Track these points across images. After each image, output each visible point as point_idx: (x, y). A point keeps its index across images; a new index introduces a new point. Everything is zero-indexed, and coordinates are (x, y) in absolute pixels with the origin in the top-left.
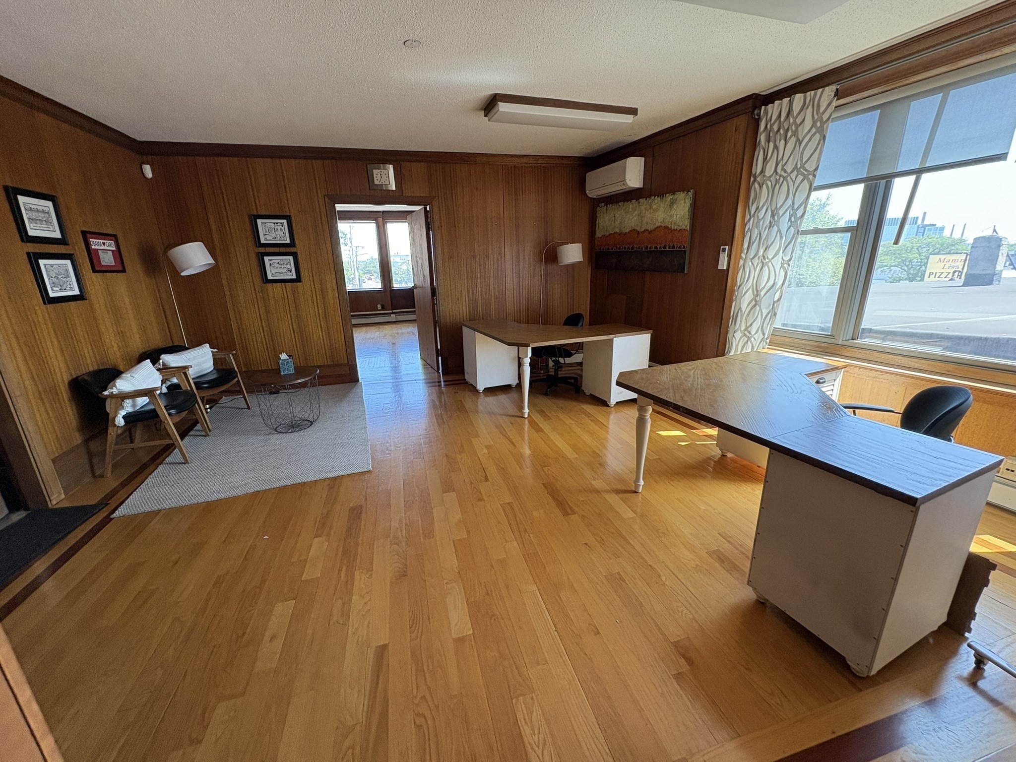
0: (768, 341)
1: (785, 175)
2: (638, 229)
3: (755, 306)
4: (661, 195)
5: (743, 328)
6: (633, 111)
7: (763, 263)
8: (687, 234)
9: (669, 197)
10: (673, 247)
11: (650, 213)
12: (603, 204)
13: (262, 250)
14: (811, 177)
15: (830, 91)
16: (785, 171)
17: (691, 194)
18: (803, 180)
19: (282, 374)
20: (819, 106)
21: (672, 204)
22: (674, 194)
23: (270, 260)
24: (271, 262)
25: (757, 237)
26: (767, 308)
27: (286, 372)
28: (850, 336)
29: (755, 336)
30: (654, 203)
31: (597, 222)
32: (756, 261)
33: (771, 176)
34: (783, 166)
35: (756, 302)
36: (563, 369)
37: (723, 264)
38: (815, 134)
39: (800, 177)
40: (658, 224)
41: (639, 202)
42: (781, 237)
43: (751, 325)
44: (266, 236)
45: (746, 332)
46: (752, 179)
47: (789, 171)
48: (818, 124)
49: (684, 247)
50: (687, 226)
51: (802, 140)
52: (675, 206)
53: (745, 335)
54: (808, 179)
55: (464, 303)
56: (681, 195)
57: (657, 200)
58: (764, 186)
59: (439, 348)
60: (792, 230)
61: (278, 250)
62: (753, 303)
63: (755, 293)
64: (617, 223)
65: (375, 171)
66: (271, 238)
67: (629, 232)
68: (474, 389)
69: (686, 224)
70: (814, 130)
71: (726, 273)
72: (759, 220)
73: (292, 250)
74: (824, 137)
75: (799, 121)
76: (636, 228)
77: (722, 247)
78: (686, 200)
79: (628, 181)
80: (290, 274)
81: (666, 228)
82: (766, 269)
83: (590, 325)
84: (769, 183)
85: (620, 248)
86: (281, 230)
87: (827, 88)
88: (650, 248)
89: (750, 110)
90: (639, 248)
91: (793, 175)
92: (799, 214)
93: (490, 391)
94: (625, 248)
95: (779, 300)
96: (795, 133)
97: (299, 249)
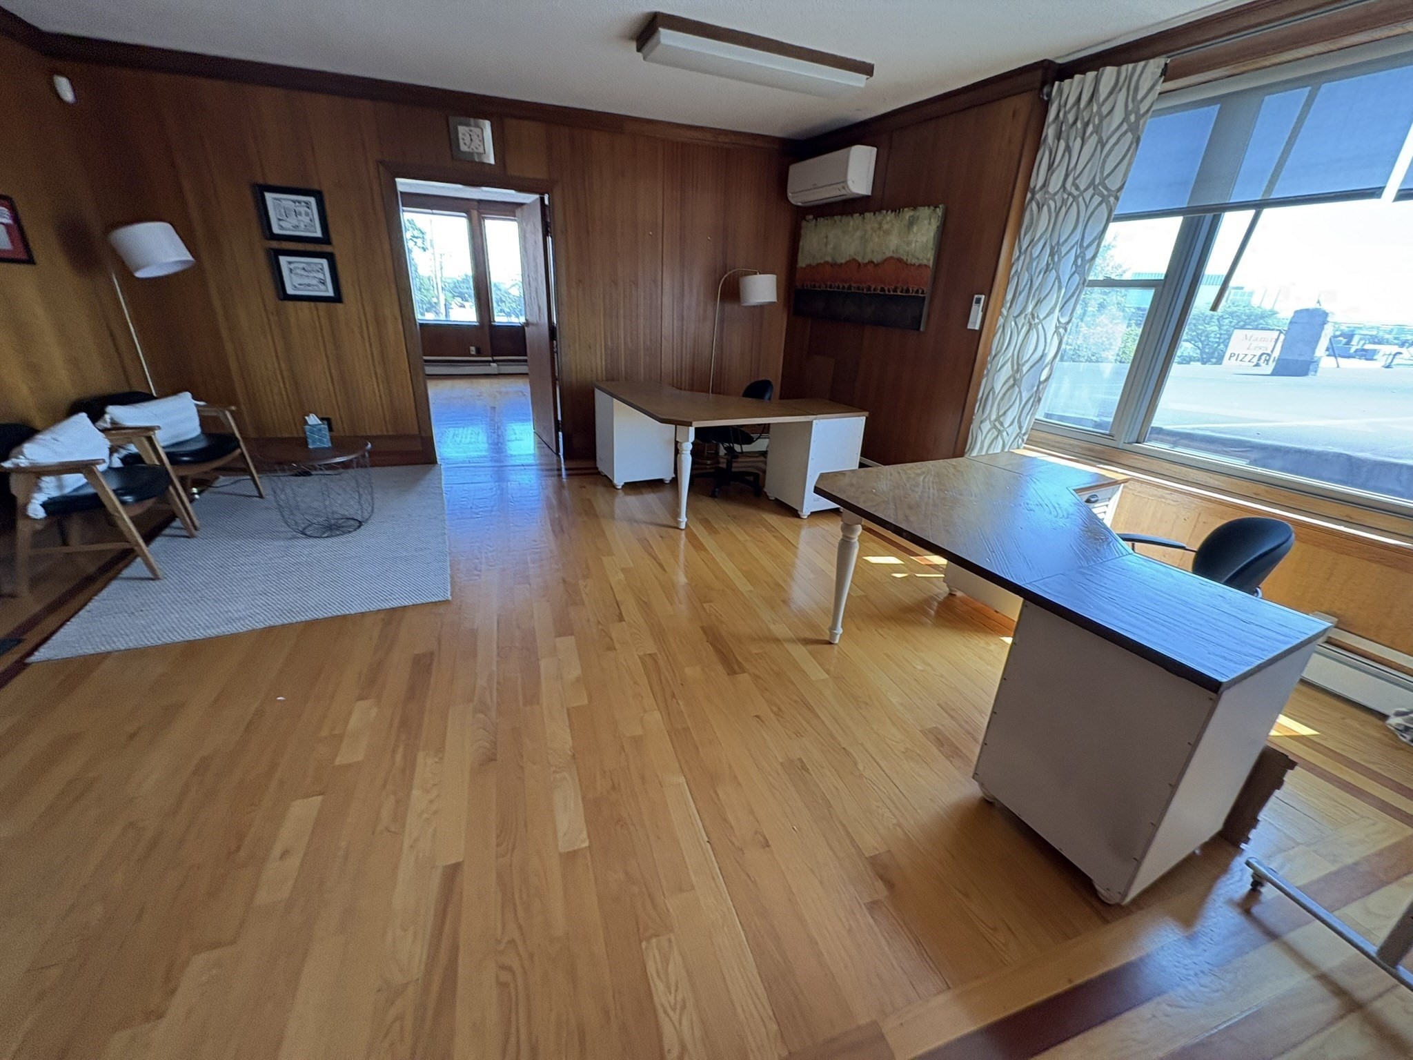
0: (1025, 438)
1: (1076, 193)
2: (859, 259)
3: (1013, 386)
4: (896, 208)
5: (994, 417)
6: (867, 69)
7: (1030, 324)
8: (929, 274)
9: (908, 214)
10: (908, 291)
11: (879, 237)
12: (811, 217)
13: (275, 244)
14: (1112, 199)
15: (1154, 66)
16: (1077, 188)
17: (939, 211)
18: (1100, 204)
19: (310, 447)
20: (1136, 89)
21: (911, 224)
22: (915, 208)
23: (290, 263)
24: (292, 266)
25: (1026, 285)
26: (1028, 391)
27: (318, 445)
28: (1134, 437)
29: (1009, 430)
30: (885, 221)
31: (801, 244)
32: (1021, 320)
33: (1056, 194)
34: (1075, 179)
35: (1015, 381)
36: (740, 460)
37: (974, 323)
38: (1125, 133)
39: (1097, 199)
40: (889, 254)
41: (864, 218)
42: (1060, 288)
43: (1005, 413)
44: (281, 223)
45: (997, 423)
46: (1029, 195)
47: (1082, 188)
48: (1132, 118)
49: (923, 293)
50: (929, 260)
51: (1107, 141)
52: (915, 229)
53: (995, 427)
54: (1108, 203)
55: (599, 354)
56: (924, 212)
57: (890, 216)
58: (1045, 208)
59: (559, 418)
60: (1077, 278)
61: (302, 247)
62: (1011, 381)
63: (1015, 367)
64: (830, 246)
65: (461, 129)
66: (290, 226)
67: (846, 263)
68: (609, 483)
69: (928, 257)
70: (1125, 127)
71: (978, 333)
72: (1032, 260)
73: (327, 249)
74: (1138, 140)
75: (1105, 110)
76: (857, 258)
77: (976, 296)
78: (932, 220)
79: (850, 183)
80: (322, 287)
81: (900, 260)
82: (1033, 335)
83: (780, 398)
84: (1052, 203)
85: (831, 287)
86: (307, 214)
87: (1152, 61)
88: (875, 290)
89: (1038, 85)
90: (858, 288)
91: (1088, 195)
92: (1089, 255)
93: (633, 487)
94: (838, 288)
95: (1047, 379)
96: (1097, 130)
97: (339, 247)
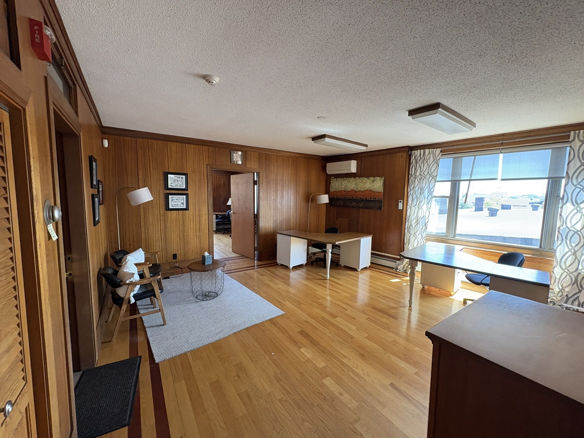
0: (425, 238)
1: (425, 176)
2: (356, 190)
3: (417, 224)
4: (368, 176)
5: (413, 233)
6: (366, 146)
7: (419, 208)
8: (382, 194)
9: (372, 178)
10: (375, 199)
11: (362, 184)
12: (333, 177)
13: (168, 192)
14: (435, 178)
15: (438, 150)
16: (425, 175)
17: (383, 178)
18: (432, 179)
19: (206, 264)
20: (435, 155)
21: (373, 181)
22: (374, 177)
24: (173, 199)
25: (415, 198)
26: (422, 226)
27: (208, 263)
28: (453, 236)
29: (419, 237)
30: (364, 180)
31: (331, 185)
32: (416, 207)
33: (419, 176)
34: (423, 173)
35: (417, 223)
37: (400, 207)
38: (435, 163)
39: (431, 178)
40: (366, 189)
41: (356, 179)
42: (425, 199)
43: (416, 232)
44: (172, 184)
45: (414, 235)
46: (410, 176)
47: (426, 175)
48: (436, 160)
49: (381, 199)
50: (382, 191)
51: (430, 165)
52: (375, 182)
53: (414, 236)
54: (434, 179)
55: (271, 222)
56: (378, 178)
57: (365, 179)
58: (416, 179)
59: (256, 246)
60: (430, 196)
61: (178, 192)
62: (416, 223)
63: (417, 219)
64: (343, 186)
65: (234, 155)
66: (174, 185)
67: (350, 191)
68: (286, 267)
69: (381, 190)
70: (434, 162)
71: (402, 210)
72: (415, 191)
73: (186, 192)
74: (438, 165)
75: (428, 158)
76: (354, 189)
77: (400, 200)
78: (381, 180)
79: (351, 170)
80: (183, 205)
81: (371, 191)
82: (420, 210)
83: (325, 233)
84: (418, 178)
85: (345, 197)
86: (181, 181)
87: (437, 149)
88: (363, 198)
89: (408, 151)
90: (356, 198)
91: (428, 176)
92: (432, 191)
94: (348, 198)
95: (428, 222)
96: (427, 162)
97: (189, 192)
